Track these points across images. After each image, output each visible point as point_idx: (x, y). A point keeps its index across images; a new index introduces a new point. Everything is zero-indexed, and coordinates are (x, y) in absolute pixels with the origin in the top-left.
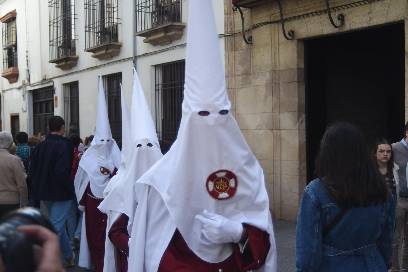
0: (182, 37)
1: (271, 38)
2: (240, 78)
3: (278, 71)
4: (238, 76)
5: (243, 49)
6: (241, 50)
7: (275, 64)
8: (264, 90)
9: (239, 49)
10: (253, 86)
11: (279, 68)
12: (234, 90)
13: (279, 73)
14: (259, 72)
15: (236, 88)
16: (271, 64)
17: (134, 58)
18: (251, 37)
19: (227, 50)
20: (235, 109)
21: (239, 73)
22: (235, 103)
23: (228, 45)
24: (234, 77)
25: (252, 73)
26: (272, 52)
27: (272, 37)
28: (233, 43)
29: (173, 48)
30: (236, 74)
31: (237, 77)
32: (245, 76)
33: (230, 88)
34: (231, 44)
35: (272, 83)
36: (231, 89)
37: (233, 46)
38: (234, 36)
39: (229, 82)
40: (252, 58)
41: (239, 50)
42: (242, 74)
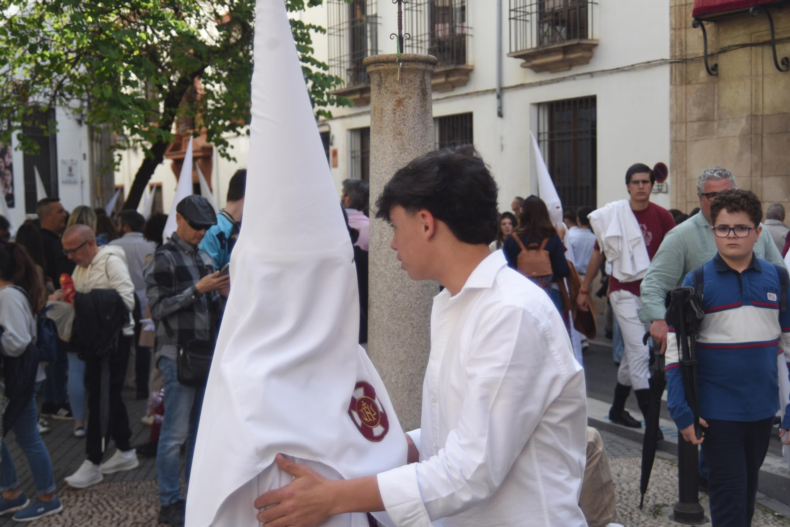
0: (592, 61)
1: (751, 68)
2: (696, 126)
3: (762, 116)
4: (691, 122)
5: (701, 83)
6: (697, 83)
7: (757, 105)
8: (737, 144)
9: (694, 82)
10: (718, 138)
11: (763, 112)
12: (684, 143)
13: (762, 119)
14: (728, 117)
15: (688, 139)
16: (750, 106)
17: (498, 90)
18: (716, 65)
19: (674, 83)
20: (685, 172)
21: (694, 118)
22: (686, 162)
23: (675, 76)
24: (684, 125)
25: (716, 118)
26: (752, 88)
27: (752, 66)
28: (684, 73)
29: (574, 77)
30: (688, 120)
31: (689, 124)
32: (704, 123)
33: (678, 139)
34: (681, 75)
35: (751, 133)
36: (680, 141)
37: (684, 78)
38: (686, 63)
39: (676, 132)
40: (716, 97)
41: (694, 84)
42: (699, 120)
